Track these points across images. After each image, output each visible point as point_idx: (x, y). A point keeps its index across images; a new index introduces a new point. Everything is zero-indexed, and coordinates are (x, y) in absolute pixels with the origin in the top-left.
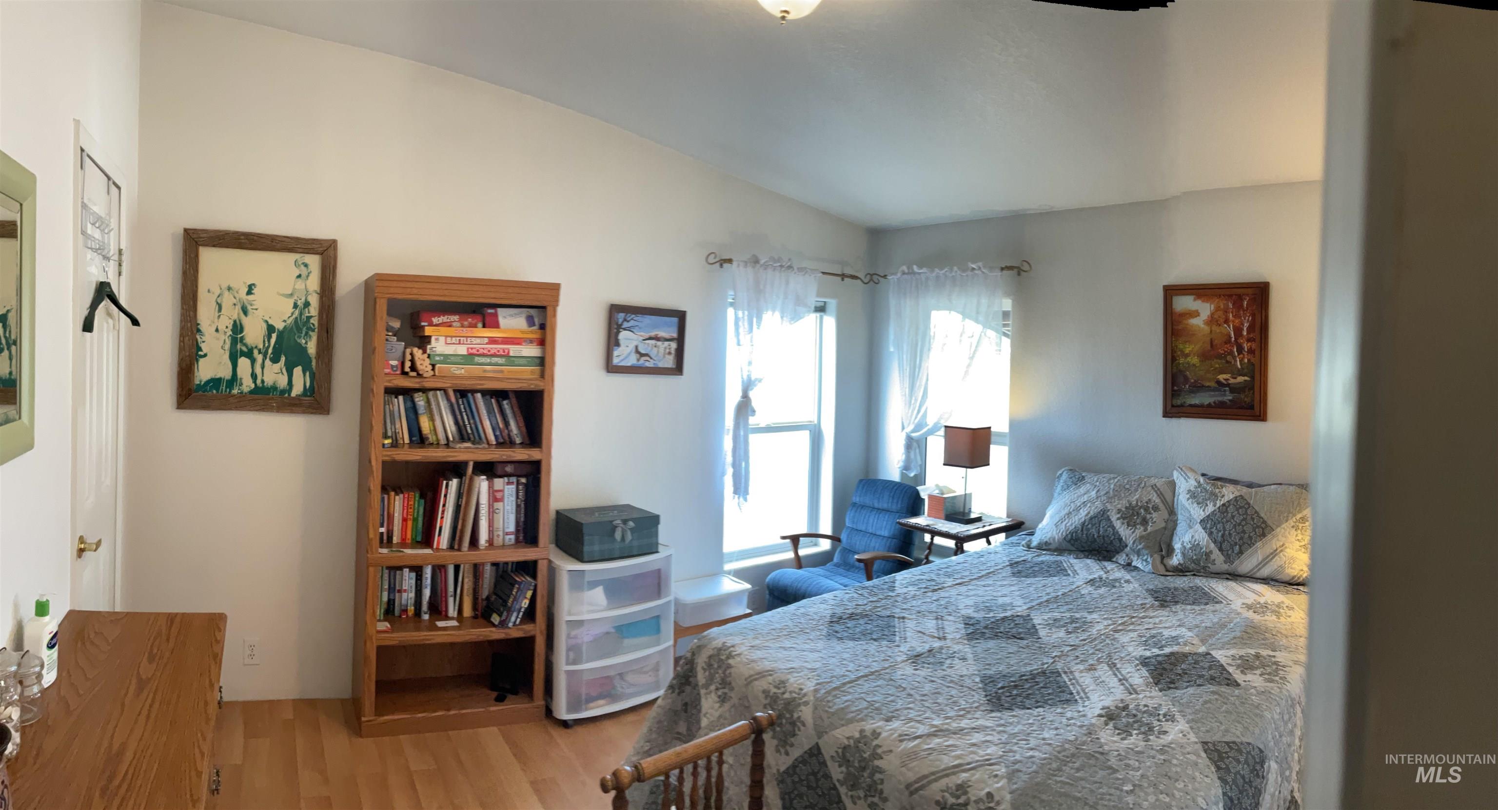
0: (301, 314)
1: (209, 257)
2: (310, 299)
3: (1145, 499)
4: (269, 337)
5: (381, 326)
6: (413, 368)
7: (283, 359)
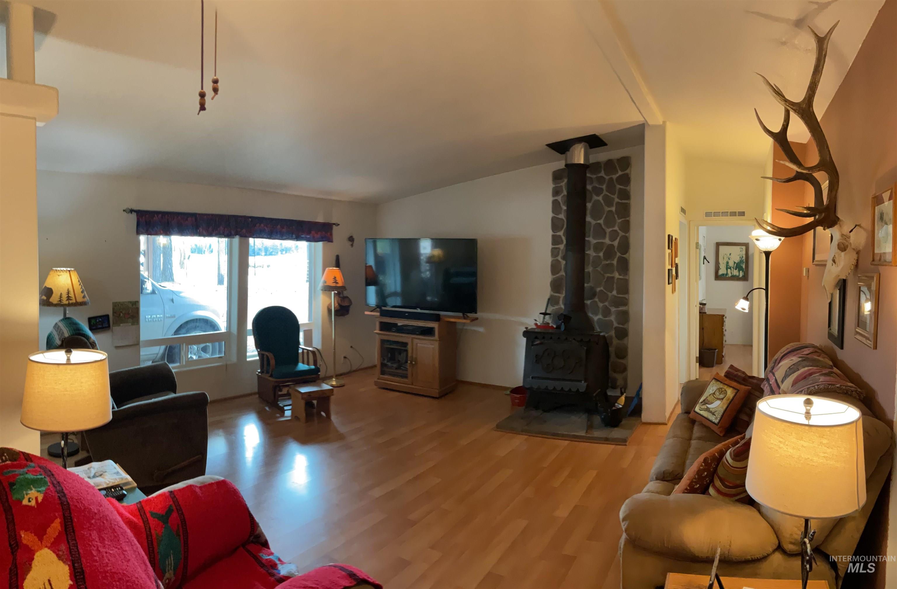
0: (741, 259)
1: (721, 248)
2: (743, 256)
4: (735, 264)
7: (738, 269)
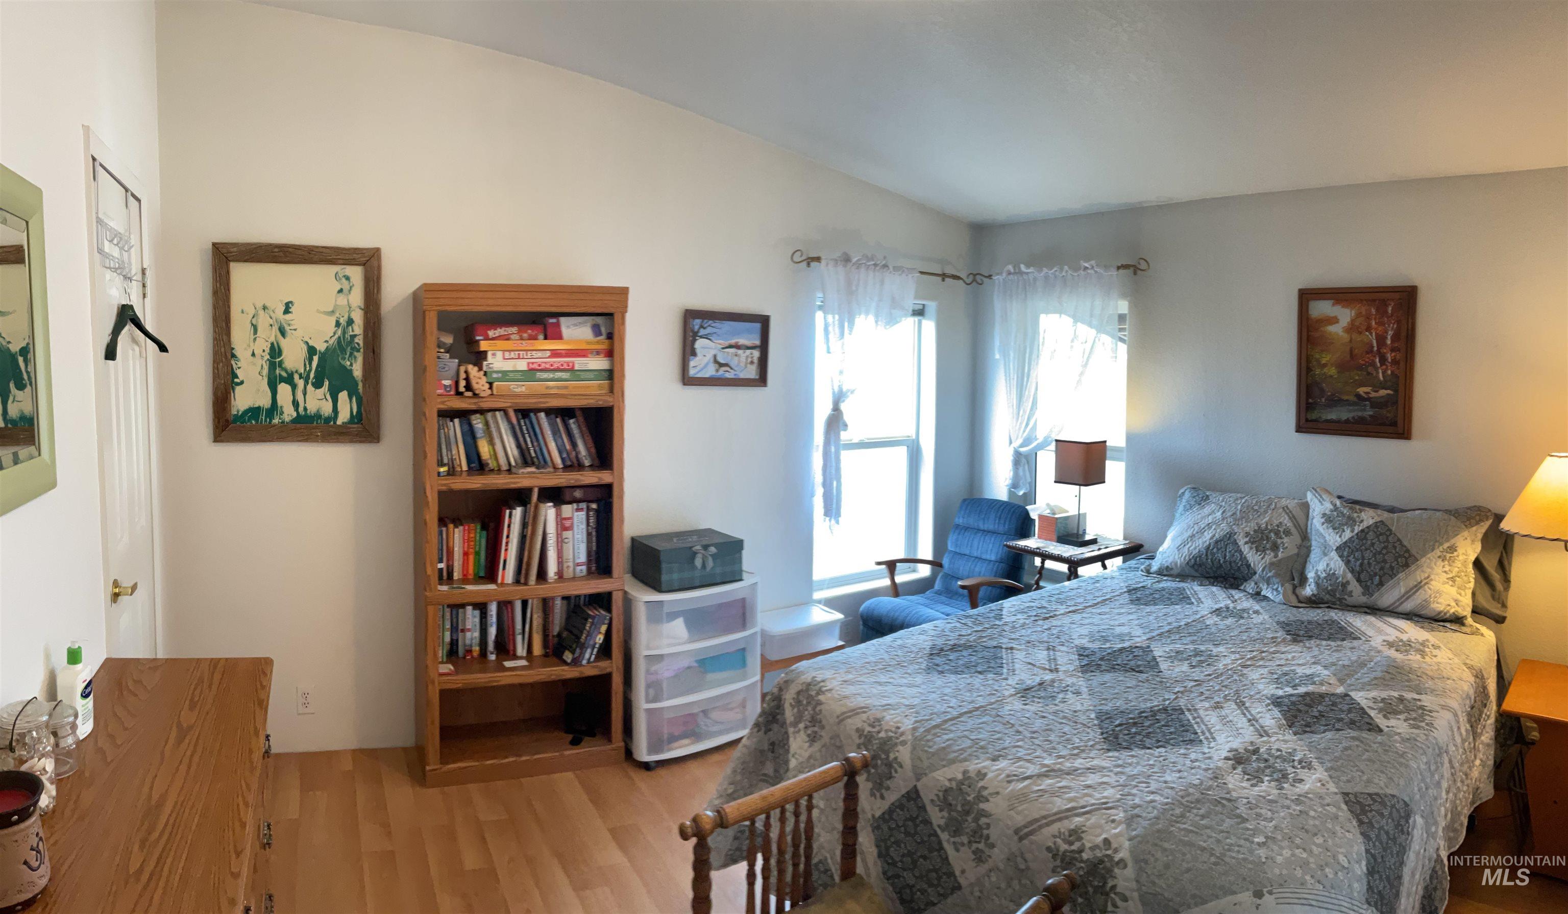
0: (344, 333)
1: (241, 273)
2: (353, 316)
3: (1276, 522)
4: (311, 360)
5: (431, 341)
6: (468, 387)
7: (326, 383)
